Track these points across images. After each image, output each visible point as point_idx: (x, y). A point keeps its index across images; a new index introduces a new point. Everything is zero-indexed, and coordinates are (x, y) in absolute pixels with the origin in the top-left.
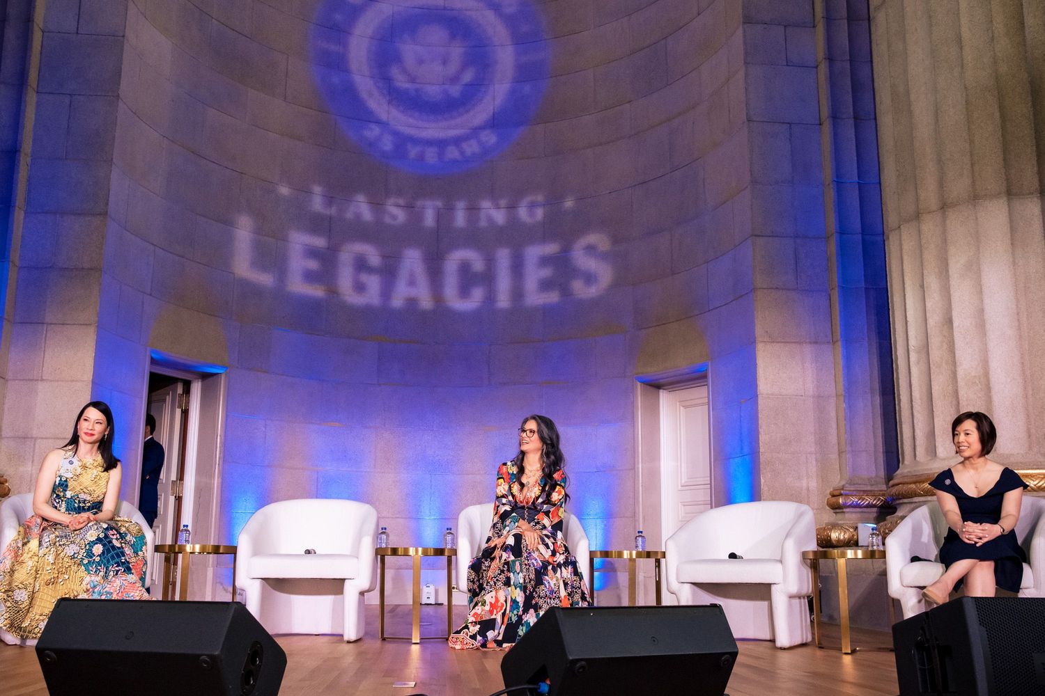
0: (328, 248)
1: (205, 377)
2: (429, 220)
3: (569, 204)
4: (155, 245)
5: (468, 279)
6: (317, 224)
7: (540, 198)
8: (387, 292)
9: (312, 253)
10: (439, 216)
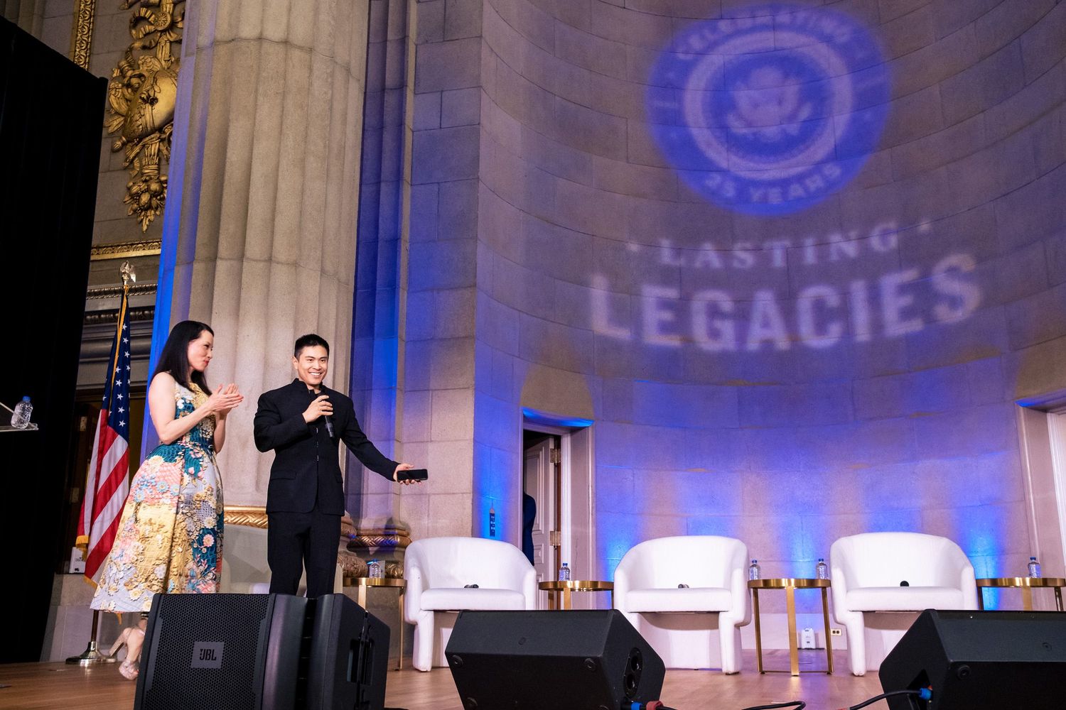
0: (680, 299)
1: (574, 431)
3: (924, 227)
4: (520, 311)
5: (823, 316)
6: (667, 276)
7: (893, 225)
8: (741, 337)
9: (665, 304)
10: (788, 255)
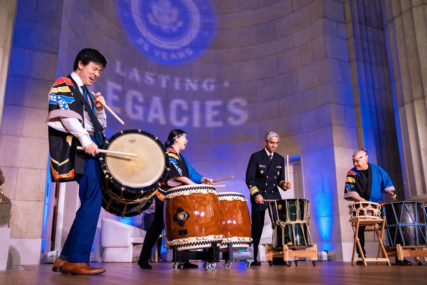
0: (122, 91)
2: (164, 84)
3: (226, 84)
5: (180, 113)
6: (118, 79)
7: (212, 81)
8: (146, 115)
9: (116, 92)
10: (168, 83)
